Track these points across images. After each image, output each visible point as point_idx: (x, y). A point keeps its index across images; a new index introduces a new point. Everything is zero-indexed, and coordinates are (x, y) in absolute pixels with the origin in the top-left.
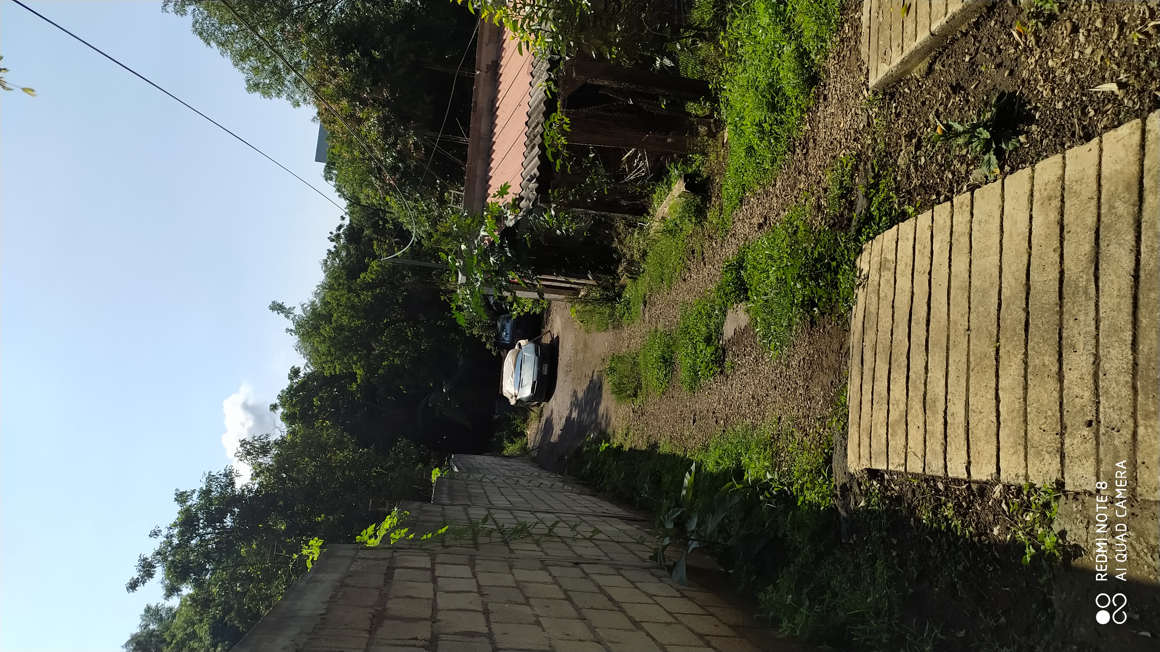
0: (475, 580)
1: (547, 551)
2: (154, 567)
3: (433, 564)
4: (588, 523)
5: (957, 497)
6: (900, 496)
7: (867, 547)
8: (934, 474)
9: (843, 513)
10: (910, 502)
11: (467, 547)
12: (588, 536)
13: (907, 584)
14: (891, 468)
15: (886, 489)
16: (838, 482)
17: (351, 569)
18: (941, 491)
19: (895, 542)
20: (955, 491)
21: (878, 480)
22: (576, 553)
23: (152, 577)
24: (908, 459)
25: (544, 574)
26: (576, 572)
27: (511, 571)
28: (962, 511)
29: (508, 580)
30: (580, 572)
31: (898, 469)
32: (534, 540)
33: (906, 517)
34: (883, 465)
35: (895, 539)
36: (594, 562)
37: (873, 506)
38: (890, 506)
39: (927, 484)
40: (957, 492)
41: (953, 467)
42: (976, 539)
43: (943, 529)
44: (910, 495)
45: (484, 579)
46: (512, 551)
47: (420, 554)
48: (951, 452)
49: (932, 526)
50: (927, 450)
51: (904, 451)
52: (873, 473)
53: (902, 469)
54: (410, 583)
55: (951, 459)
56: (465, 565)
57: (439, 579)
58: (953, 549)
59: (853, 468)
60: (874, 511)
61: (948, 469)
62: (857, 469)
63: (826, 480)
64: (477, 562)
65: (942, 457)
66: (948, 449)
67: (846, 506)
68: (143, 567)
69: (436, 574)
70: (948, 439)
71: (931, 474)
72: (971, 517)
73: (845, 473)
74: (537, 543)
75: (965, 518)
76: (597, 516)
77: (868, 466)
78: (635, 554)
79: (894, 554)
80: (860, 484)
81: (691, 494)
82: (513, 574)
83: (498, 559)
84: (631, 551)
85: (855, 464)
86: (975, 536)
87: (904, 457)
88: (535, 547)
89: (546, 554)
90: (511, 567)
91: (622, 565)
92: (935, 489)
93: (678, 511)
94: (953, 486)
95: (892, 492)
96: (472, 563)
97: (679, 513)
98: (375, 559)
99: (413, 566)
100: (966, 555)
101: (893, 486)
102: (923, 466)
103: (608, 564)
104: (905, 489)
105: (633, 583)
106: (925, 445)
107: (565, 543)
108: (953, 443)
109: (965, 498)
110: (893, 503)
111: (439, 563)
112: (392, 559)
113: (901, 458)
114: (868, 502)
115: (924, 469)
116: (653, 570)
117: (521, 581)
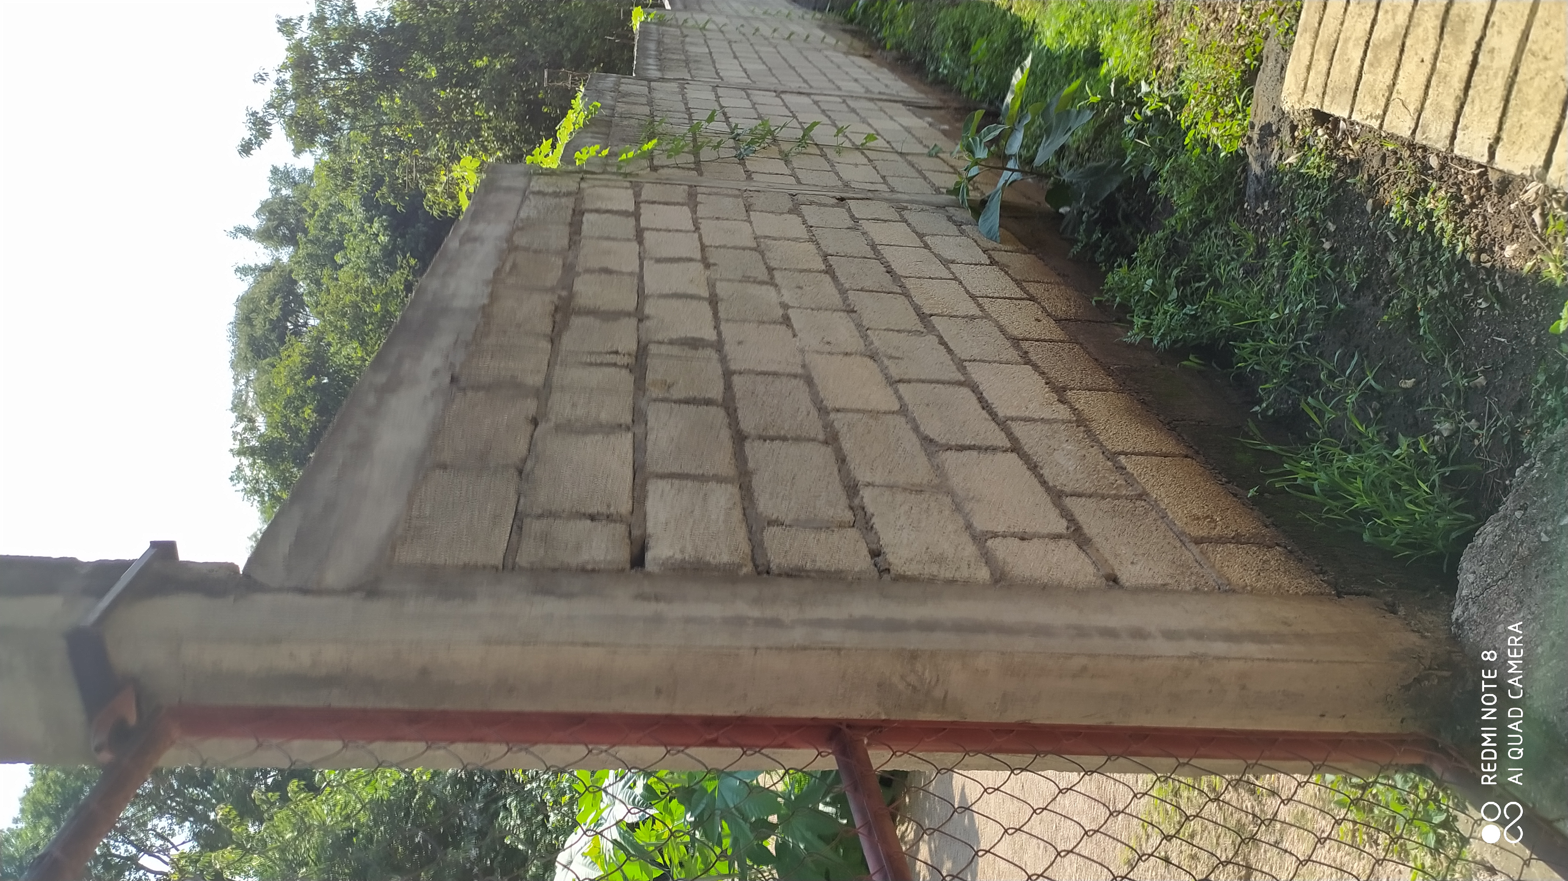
0: (696, 235)
1: (801, 174)
2: (270, 125)
3: (637, 204)
4: (858, 114)
5: (1458, 185)
6: (1358, 161)
7: (1283, 225)
8: (1429, 144)
9: (1256, 168)
10: (1373, 173)
11: (683, 168)
12: (858, 143)
13: (1336, 294)
14: (1355, 117)
15: (1337, 144)
16: (1258, 118)
17: (523, 215)
18: (1431, 168)
19: (1332, 227)
20: (1457, 174)
21: (1327, 128)
22: (840, 178)
23: (268, 138)
24: (1390, 109)
25: (795, 220)
26: (839, 216)
27: (749, 216)
28: (1460, 207)
29: (743, 235)
30: (846, 216)
31: (1367, 122)
32: (781, 152)
33: (1360, 194)
34: (1344, 109)
35: (1333, 223)
36: (868, 197)
37: (1309, 168)
38: (1336, 173)
39: (1412, 152)
40: (1460, 177)
41: (1467, 141)
42: (1471, 257)
43: (1419, 229)
44: (1376, 162)
45: (712, 233)
46: (749, 175)
47: (618, 184)
48: (1470, 114)
49: (1403, 221)
50: (1428, 102)
51: (1387, 94)
52: (1321, 117)
53: (1375, 124)
54: (606, 244)
55: (1466, 127)
56: (682, 205)
57: (646, 234)
58: (1428, 262)
59: (1290, 105)
60: (1310, 177)
61: (1457, 141)
62: (1296, 107)
63: (1239, 112)
64: (700, 198)
65: (1452, 120)
66: (1467, 108)
67: (1263, 160)
68: (254, 124)
69: (643, 224)
70: (1471, 92)
71: (1424, 143)
72: (1472, 220)
73: (1274, 107)
74: (785, 158)
75: (1461, 220)
76: (871, 100)
77: (1317, 106)
78: (925, 178)
79: (1327, 245)
80: (1294, 128)
81: (1018, 104)
82: (751, 223)
83: (730, 192)
84: (920, 172)
85: (1294, 98)
86: (1472, 252)
87: (1383, 104)
88: (781, 167)
89: (799, 182)
90: (748, 209)
91: (907, 201)
92: (1422, 163)
93: (995, 129)
94: (1455, 166)
95: (1347, 151)
96: (692, 201)
97: (997, 132)
98: (556, 195)
99: (609, 207)
100: (1449, 277)
101: (1350, 142)
102: (1413, 126)
103: (886, 200)
104: (1369, 150)
105: (921, 236)
106: (1426, 93)
107: (824, 155)
108: (1477, 101)
109: (1471, 189)
110: (1344, 169)
111: (646, 202)
112: (578, 194)
113: (1378, 106)
114: (1303, 160)
115: (1414, 132)
116: (952, 210)
117: (761, 237)
